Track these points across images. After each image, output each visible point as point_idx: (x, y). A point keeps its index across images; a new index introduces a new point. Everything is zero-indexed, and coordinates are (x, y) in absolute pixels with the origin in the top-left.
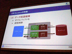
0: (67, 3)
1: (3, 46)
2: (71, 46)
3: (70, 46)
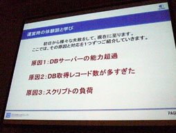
0: (160, 6)
2: (173, 111)
3: (170, 111)
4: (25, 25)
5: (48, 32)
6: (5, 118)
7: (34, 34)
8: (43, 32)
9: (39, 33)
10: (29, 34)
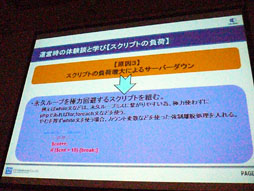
3: (245, 170)
4: (37, 41)
5: (70, 51)
6: (4, 175)
7: (49, 54)
8: (62, 52)
9: (56, 53)
10: (43, 55)
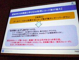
1: (3, 51)
2: (77, 50)
3: (76, 50)
4: (11, 10)
5: (21, 13)
6: (1, 52)
7: (15, 14)
8: (19, 14)
9: (17, 14)
10: (13, 14)
